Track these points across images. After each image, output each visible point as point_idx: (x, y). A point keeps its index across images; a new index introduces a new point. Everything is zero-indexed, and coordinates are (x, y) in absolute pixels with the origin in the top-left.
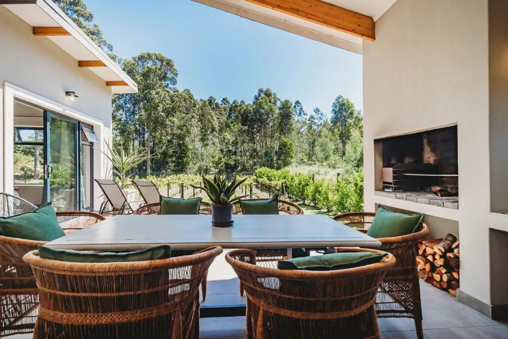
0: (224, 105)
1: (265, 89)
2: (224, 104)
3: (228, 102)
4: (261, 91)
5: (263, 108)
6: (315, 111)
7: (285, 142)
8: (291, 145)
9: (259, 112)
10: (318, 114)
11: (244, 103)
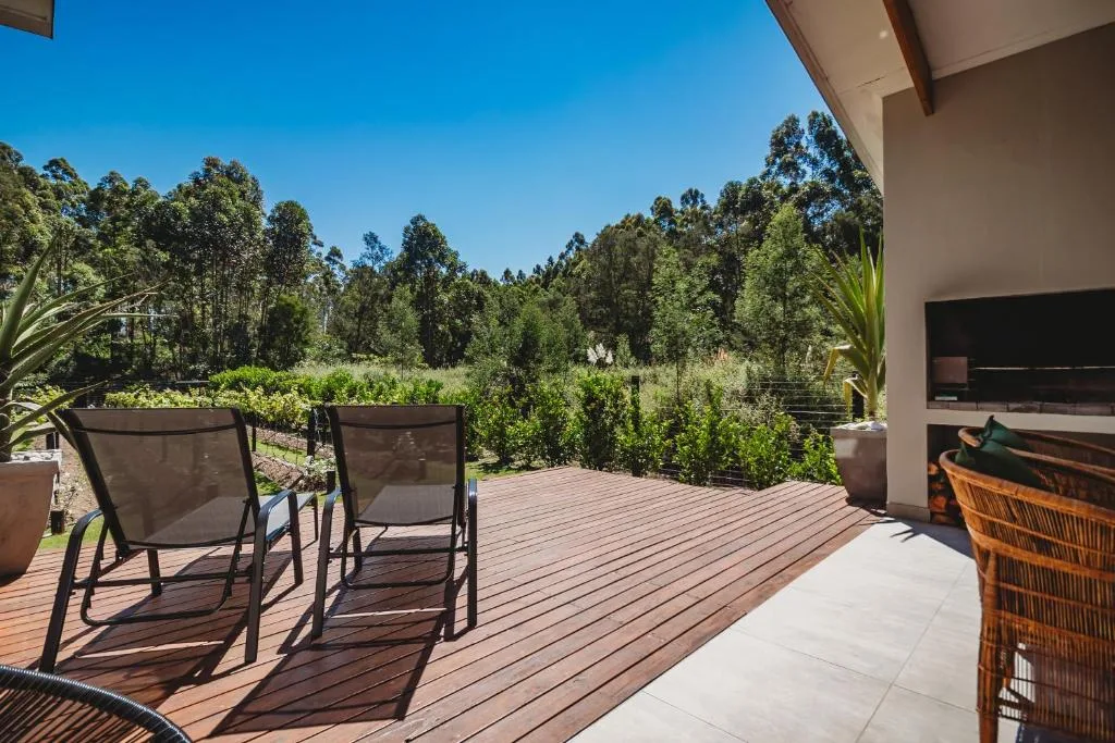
0: (53, 182)
1: (225, 162)
2: (56, 177)
3: (70, 175)
4: (212, 163)
5: (226, 212)
6: (366, 239)
7: (288, 305)
8: (304, 312)
9: (211, 219)
10: (373, 248)
11: (145, 187)
